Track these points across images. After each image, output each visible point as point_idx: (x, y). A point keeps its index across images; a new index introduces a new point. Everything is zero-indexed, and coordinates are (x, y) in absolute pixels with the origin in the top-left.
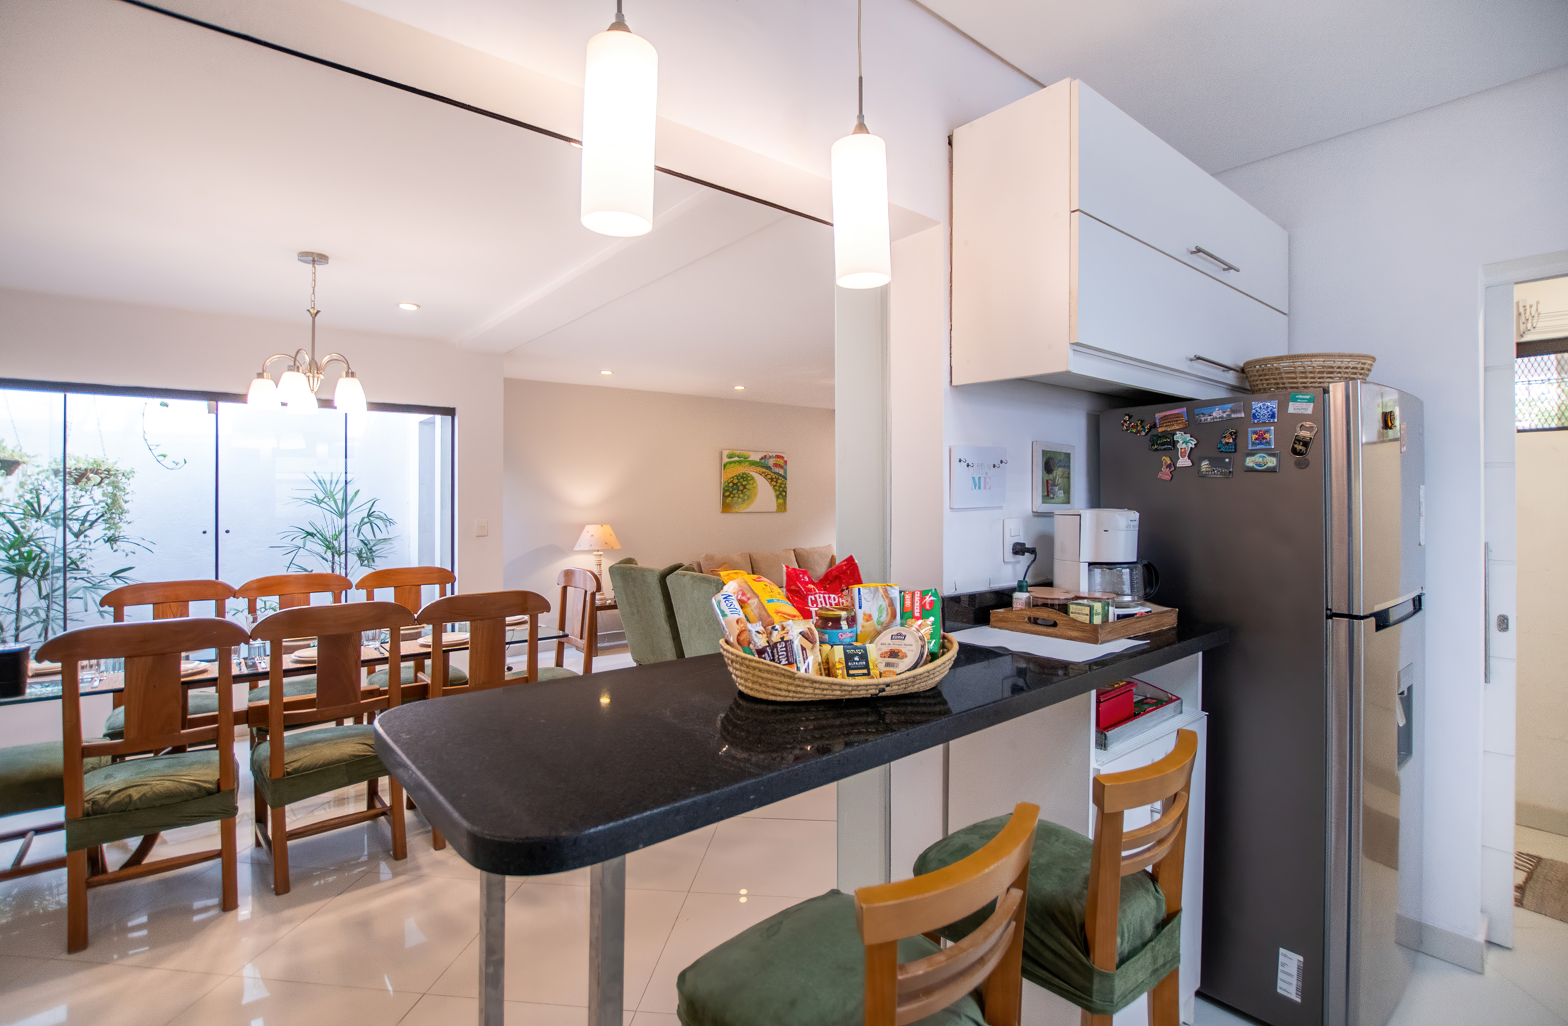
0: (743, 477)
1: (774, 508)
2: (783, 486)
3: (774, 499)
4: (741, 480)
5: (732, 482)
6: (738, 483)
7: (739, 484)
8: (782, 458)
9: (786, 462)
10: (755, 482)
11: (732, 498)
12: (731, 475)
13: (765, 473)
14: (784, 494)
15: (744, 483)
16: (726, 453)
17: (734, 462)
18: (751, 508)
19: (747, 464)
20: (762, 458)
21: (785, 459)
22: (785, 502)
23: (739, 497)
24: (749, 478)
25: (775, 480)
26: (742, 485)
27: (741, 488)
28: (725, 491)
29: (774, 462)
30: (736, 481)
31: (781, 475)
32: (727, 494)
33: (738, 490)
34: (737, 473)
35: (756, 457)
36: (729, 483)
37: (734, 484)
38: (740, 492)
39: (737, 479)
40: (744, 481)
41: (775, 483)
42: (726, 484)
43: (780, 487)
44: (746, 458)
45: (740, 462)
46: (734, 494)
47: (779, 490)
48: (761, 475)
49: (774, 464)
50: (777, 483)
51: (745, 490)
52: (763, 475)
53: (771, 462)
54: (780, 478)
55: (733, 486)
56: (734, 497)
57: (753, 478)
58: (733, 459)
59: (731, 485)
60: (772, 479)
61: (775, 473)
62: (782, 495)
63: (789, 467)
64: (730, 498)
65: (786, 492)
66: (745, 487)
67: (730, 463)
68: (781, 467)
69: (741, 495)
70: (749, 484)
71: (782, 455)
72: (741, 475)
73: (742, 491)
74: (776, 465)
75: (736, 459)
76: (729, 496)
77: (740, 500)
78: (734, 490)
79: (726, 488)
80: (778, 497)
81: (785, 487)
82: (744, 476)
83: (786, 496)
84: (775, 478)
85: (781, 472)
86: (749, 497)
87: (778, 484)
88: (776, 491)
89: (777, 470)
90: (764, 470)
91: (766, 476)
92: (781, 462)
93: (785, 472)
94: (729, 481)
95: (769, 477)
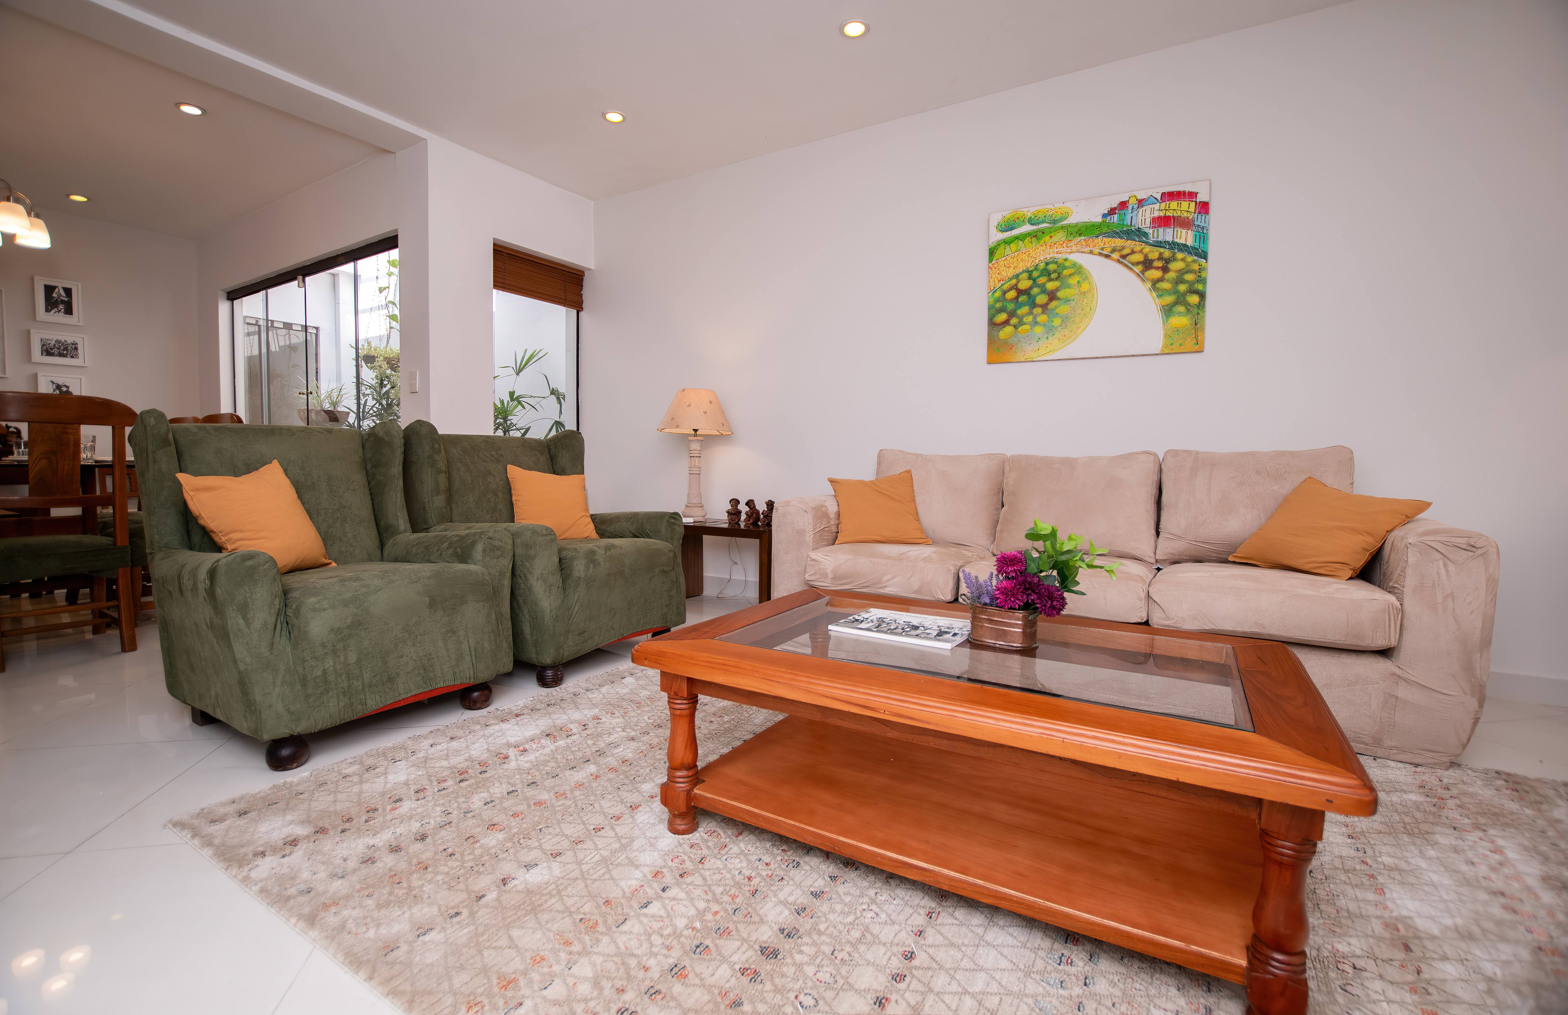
0: (1046, 273)
1: (1157, 342)
2: (1189, 277)
3: (1156, 317)
4: (1042, 280)
5: (1015, 287)
6: (1031, 288)
7: (1036, 290)
8: (1192, 195)
9: (1204, 207)
10: (1086, 278)
11: (1015, 327)
12: (1011, 272)
13: (1123, 248)
14: (1194, 299)
15: (1050, 286)
16: (996, 218)
17: (1016, 238)
18: (1074, 348)
19: (1060, 236)
20: (1112, 211)
21: (1201, 198)
22: (1197, 326)
23: (1035, 323)
24: (1065, 272)
25: (1159, 264)
26: (1044, 291)
27: (1042, 299)
28: (993, 312)
29: (1156, 214)
30: (1024, 284)
31: (1184, 248)
32: (1002, 317)
33: (1034, 305)
34: (1029, 265)
35: (1093, 214)
36: (1004, 293)
37: (1020, 292)
38: (1038, 310)
39: (1030, 278)
40: (1050, 280)
41: (1157, 274)
42: (998, 294)
43: (1179, 281)
44: (1054, 222)
45: (1034, 236)
46: (1021, 319)
47: (1176, 292)
48: (1107, 256)
49: (1154, 220)
50: (1165, 269)
51: (1054, 304)
52: (1116, 256)
53: (1143, 218)
54: (1180, 255)
55: (1017, 298)
56: (1021, 323)
57: (1078, 270)
58: (1015, 232)
59: (1012, 294)
60: (1147, 264)
61: (1159, 244)
62: (1187, 304)
63: (1215, 221)
64: (1008, 329)
65: (1202, 295)
66: (1052, 296)
67: (1007, 242)
68: (1185, 223)
69: (1042, 318)
70: (1069, 286)
71: (1188, 188)
72: (1042, 265)
73: (1044, 307)
74: (1164, 221)
75: (1027, 228)
76: (1006, 323)
77: (1038, 330)
78: (1020, 305)
79: (998, 305)
80: (1168, 311)
81: (1203, 281)
82: (1052, 267)
83: (1201, 305)
84: (1160, 258)
85: (1186, 237)
86: (1065, 319)
87: (1171, 275)
88: (1161, 293)
89: (1167, 234)
90: (1118, 242)
91: (1124, 257)
92: (1185, 208)
93: (1202, 235)
94: (1005, 287)
95: (1138, 257)
